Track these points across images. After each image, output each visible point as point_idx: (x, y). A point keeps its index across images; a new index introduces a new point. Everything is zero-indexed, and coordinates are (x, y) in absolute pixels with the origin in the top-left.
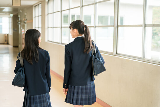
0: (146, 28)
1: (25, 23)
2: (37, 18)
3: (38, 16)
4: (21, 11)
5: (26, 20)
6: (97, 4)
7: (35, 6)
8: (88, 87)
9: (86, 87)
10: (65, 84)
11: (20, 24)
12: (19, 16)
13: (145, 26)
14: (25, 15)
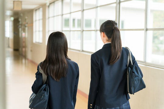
0: (148, 32)
1: (26, 26)
2: (37, 22)
3: (39, 20)
4: (22, 15)
5: (27, 23)
6: (99, 8)
7: (36, 10)
8: (124, 107)
9: (121, 107)
10: (91, 105)
11: (21, 27)
12: (20, 20)
13: (147, 30)
14: (26, 19)
